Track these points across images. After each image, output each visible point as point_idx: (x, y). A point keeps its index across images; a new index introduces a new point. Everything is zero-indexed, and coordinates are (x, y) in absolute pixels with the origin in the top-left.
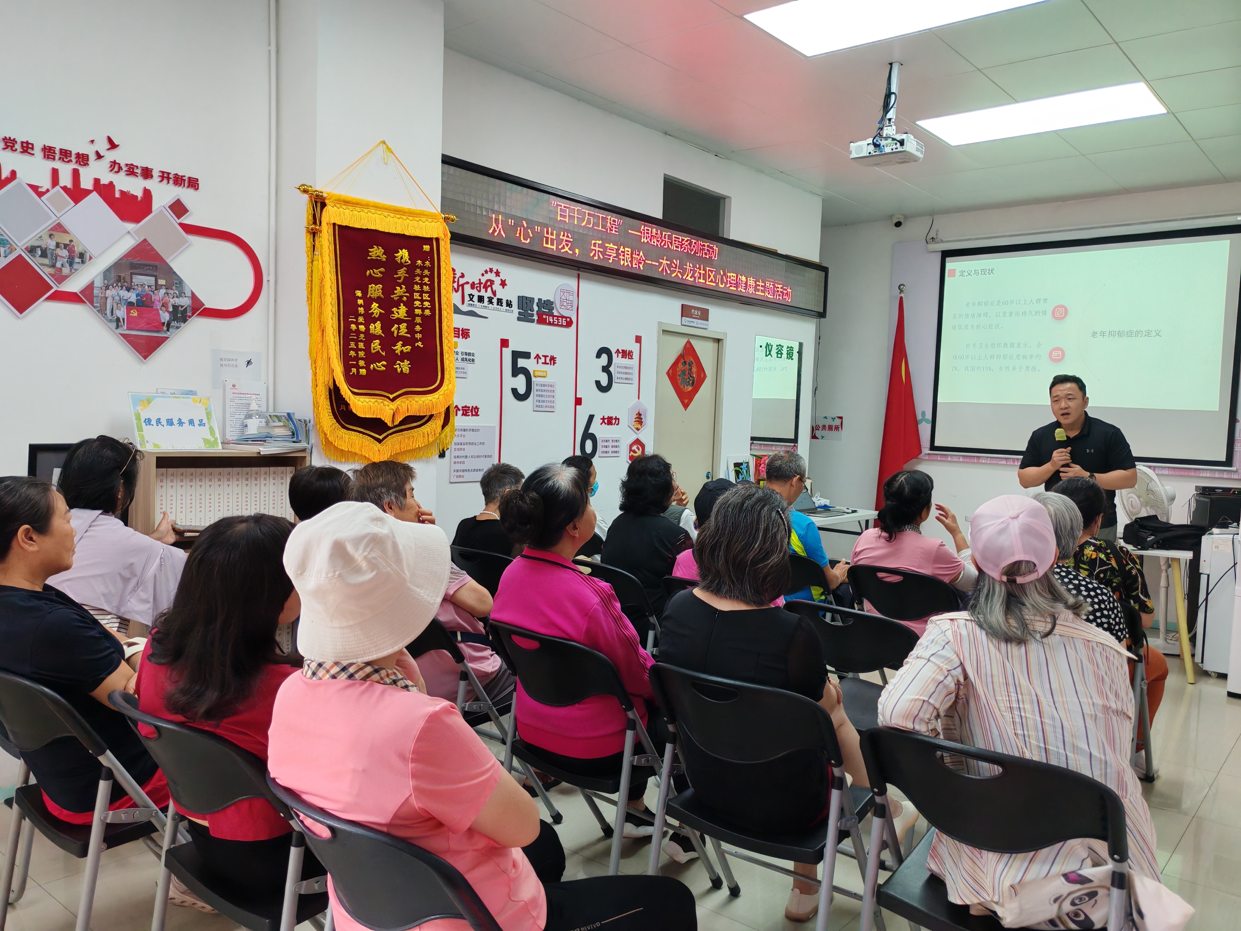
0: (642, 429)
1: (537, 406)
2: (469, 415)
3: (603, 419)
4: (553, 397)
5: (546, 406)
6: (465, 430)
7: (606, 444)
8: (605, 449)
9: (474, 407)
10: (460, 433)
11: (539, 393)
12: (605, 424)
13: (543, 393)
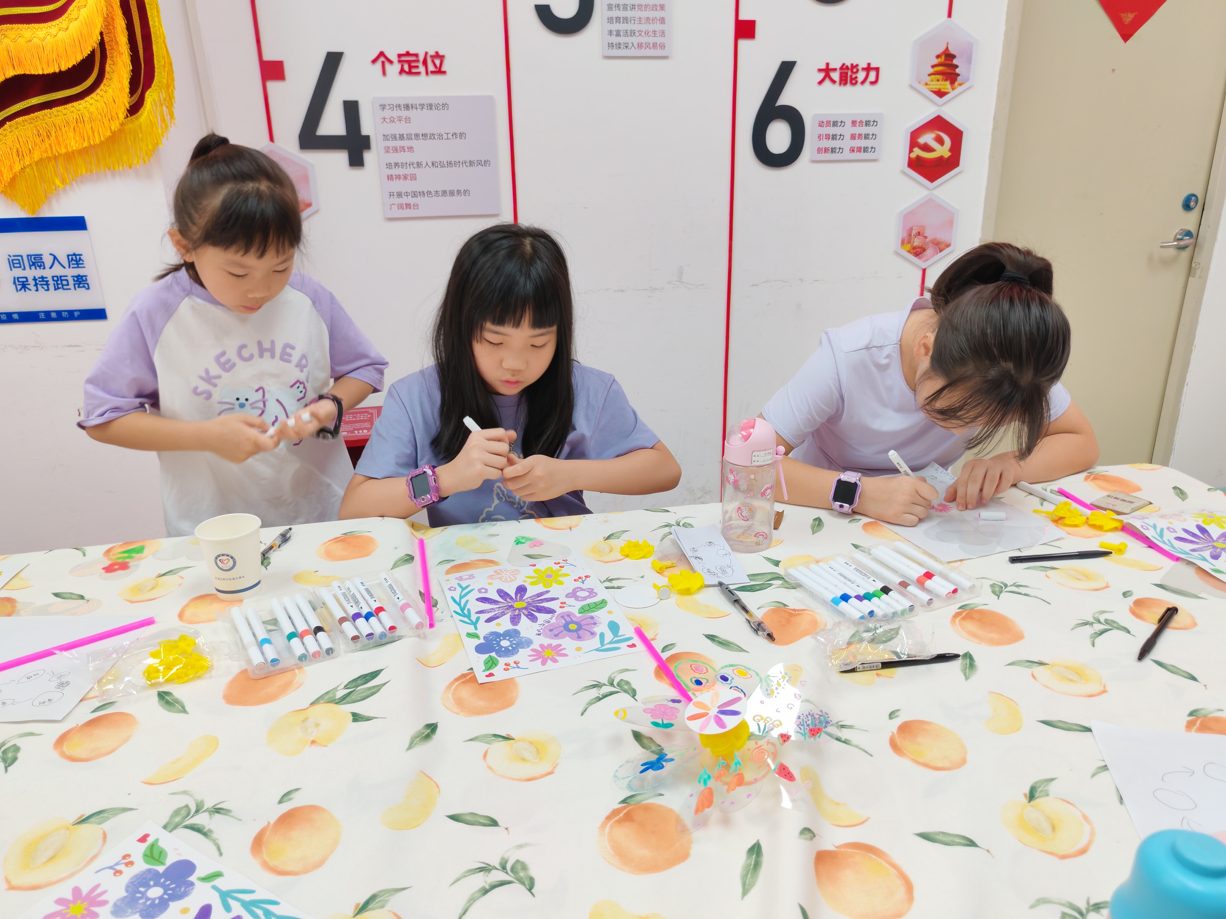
0: (952, 94)
1: (611, 45)
2: (418, 73)
3: (827, 71)
4: (662, 21)
5: (640, 46)
6: (407, 107)
7: (831, 130)
8: (830, 144)
9: (433, 53)
10: (396, 113)
11: (615, 13)
12: (834, 82)
13: (629, 14)
